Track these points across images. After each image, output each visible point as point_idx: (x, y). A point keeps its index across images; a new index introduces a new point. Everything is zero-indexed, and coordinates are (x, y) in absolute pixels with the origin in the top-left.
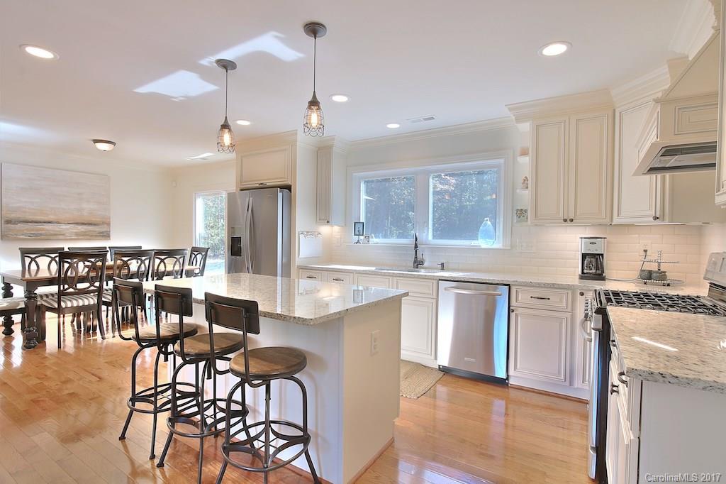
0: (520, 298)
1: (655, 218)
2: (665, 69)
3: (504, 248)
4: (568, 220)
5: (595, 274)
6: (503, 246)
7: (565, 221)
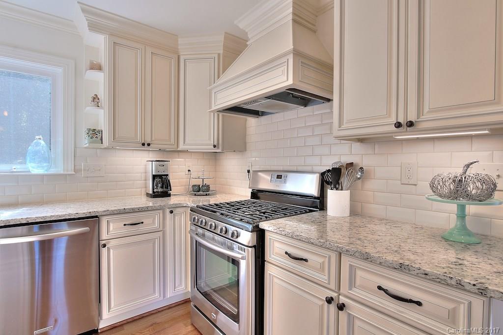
0: (111, 228)
1: (215, 146)
2: (221, 38)
3: (66, 173)
4: (146, 145)
5: (162, 192)
6: (64, 170)
7: (143, 144)
